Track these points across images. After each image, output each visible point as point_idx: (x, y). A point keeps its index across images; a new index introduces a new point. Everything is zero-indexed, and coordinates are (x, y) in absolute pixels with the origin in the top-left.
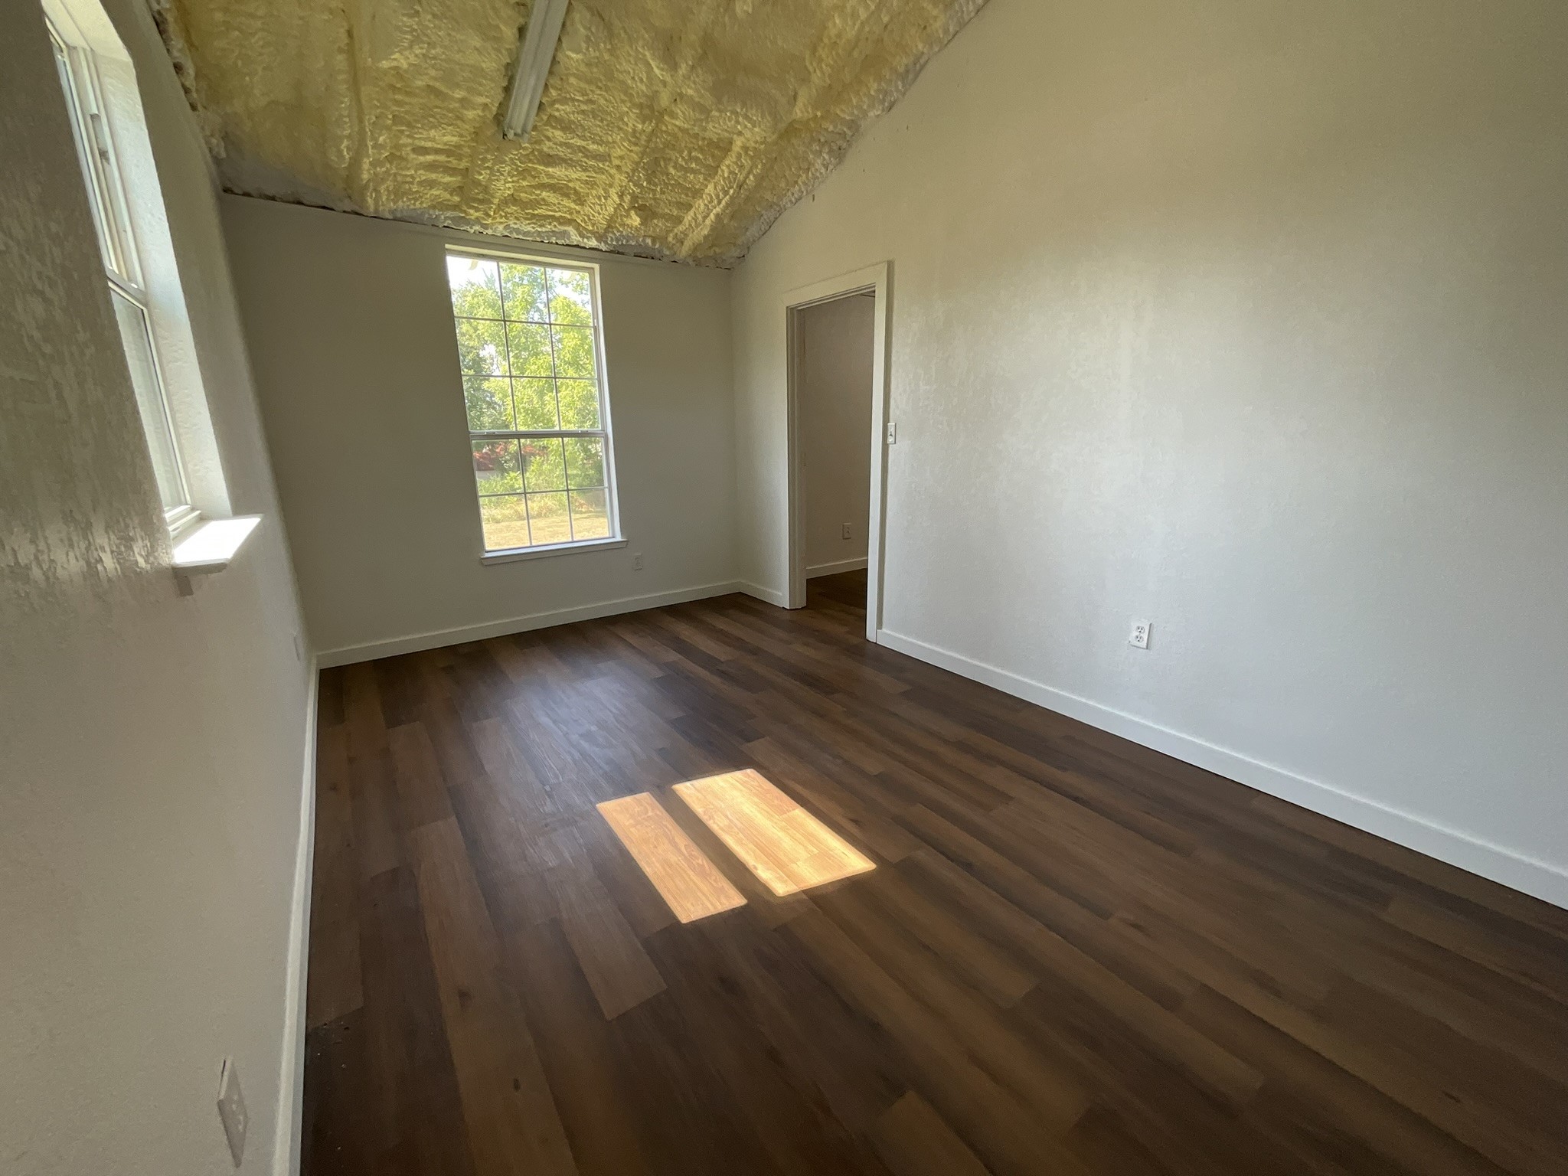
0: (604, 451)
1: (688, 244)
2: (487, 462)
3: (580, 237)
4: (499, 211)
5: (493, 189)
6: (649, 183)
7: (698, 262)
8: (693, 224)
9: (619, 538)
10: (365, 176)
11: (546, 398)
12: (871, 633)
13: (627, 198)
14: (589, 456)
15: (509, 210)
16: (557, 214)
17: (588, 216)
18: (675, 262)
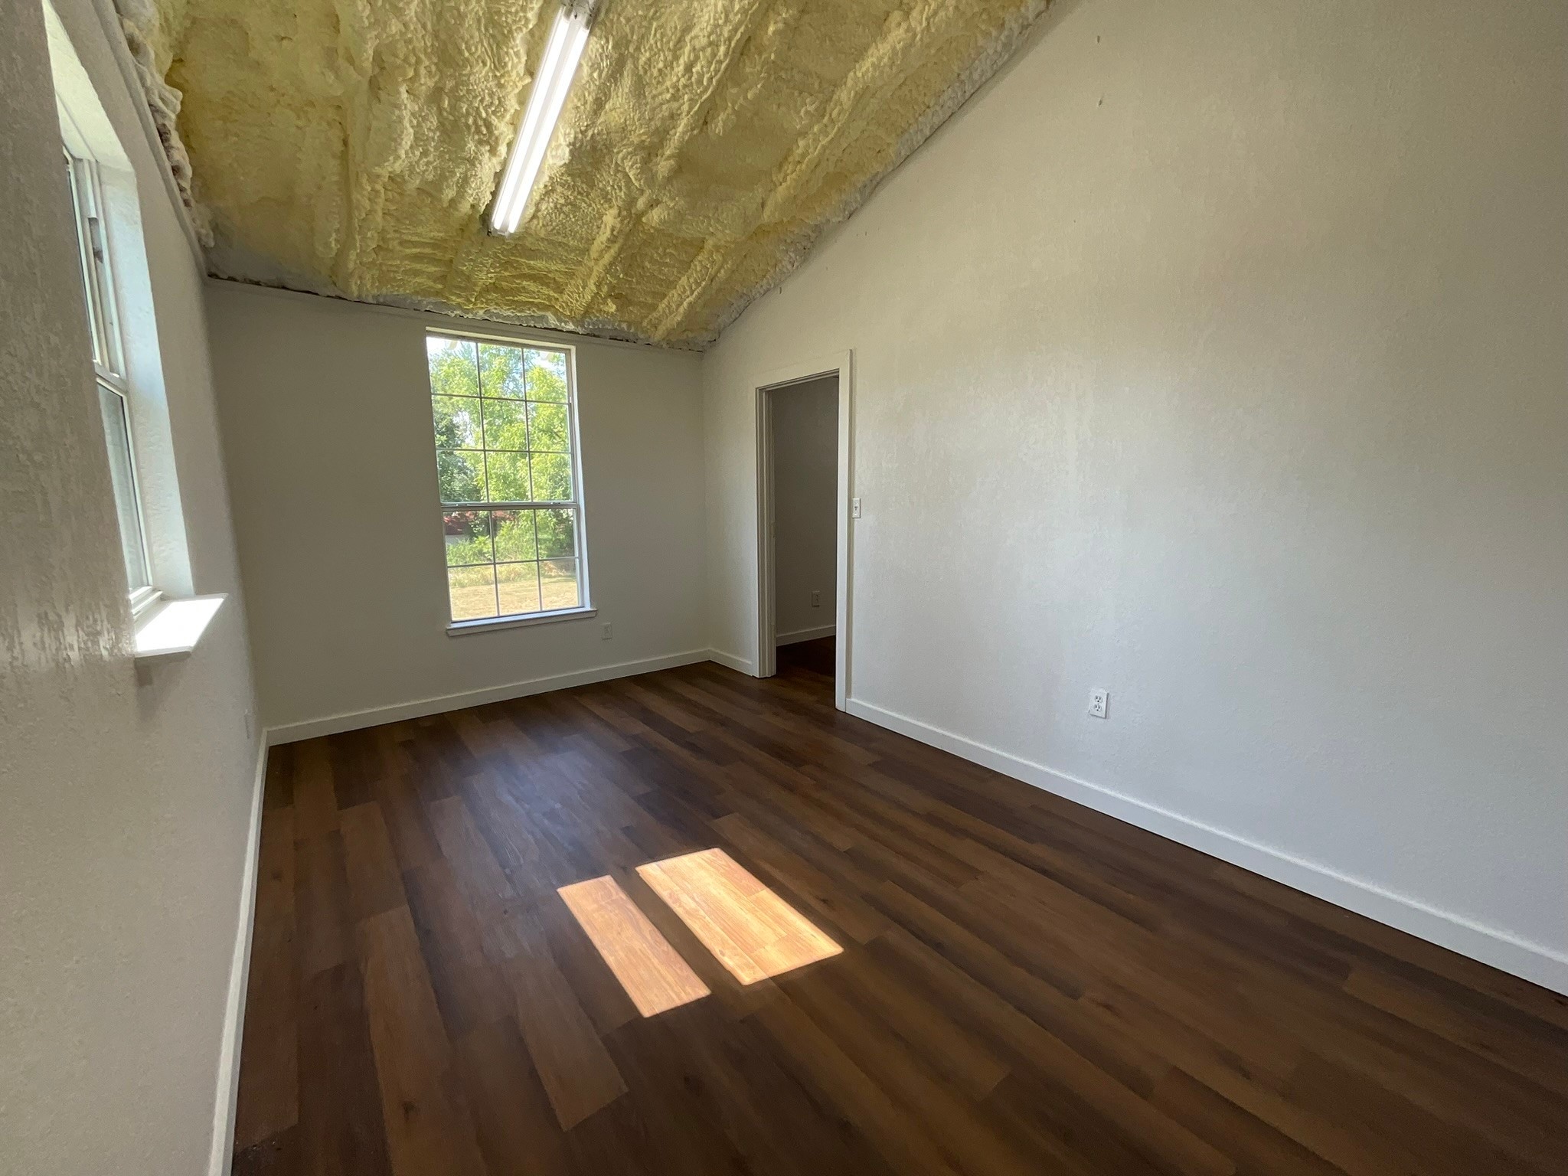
0: (575, 517)
1: (662, 330)
2: (455, 526)
3: (558, 321)
4: (480, 298)
5: (476, 279)
6: (626, 274)
7: (671, 345)
8: (667, 311)
9: (588, 608)
10: (351, 266)
11: (519, 464)
12: (840, 704)
13: (605, 289)
14: (561, 521)
15: (490, 297)
16: (536, 301)
17: (567, 303)
18: (648, 344)
